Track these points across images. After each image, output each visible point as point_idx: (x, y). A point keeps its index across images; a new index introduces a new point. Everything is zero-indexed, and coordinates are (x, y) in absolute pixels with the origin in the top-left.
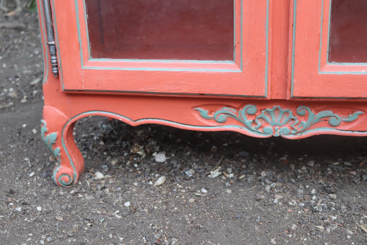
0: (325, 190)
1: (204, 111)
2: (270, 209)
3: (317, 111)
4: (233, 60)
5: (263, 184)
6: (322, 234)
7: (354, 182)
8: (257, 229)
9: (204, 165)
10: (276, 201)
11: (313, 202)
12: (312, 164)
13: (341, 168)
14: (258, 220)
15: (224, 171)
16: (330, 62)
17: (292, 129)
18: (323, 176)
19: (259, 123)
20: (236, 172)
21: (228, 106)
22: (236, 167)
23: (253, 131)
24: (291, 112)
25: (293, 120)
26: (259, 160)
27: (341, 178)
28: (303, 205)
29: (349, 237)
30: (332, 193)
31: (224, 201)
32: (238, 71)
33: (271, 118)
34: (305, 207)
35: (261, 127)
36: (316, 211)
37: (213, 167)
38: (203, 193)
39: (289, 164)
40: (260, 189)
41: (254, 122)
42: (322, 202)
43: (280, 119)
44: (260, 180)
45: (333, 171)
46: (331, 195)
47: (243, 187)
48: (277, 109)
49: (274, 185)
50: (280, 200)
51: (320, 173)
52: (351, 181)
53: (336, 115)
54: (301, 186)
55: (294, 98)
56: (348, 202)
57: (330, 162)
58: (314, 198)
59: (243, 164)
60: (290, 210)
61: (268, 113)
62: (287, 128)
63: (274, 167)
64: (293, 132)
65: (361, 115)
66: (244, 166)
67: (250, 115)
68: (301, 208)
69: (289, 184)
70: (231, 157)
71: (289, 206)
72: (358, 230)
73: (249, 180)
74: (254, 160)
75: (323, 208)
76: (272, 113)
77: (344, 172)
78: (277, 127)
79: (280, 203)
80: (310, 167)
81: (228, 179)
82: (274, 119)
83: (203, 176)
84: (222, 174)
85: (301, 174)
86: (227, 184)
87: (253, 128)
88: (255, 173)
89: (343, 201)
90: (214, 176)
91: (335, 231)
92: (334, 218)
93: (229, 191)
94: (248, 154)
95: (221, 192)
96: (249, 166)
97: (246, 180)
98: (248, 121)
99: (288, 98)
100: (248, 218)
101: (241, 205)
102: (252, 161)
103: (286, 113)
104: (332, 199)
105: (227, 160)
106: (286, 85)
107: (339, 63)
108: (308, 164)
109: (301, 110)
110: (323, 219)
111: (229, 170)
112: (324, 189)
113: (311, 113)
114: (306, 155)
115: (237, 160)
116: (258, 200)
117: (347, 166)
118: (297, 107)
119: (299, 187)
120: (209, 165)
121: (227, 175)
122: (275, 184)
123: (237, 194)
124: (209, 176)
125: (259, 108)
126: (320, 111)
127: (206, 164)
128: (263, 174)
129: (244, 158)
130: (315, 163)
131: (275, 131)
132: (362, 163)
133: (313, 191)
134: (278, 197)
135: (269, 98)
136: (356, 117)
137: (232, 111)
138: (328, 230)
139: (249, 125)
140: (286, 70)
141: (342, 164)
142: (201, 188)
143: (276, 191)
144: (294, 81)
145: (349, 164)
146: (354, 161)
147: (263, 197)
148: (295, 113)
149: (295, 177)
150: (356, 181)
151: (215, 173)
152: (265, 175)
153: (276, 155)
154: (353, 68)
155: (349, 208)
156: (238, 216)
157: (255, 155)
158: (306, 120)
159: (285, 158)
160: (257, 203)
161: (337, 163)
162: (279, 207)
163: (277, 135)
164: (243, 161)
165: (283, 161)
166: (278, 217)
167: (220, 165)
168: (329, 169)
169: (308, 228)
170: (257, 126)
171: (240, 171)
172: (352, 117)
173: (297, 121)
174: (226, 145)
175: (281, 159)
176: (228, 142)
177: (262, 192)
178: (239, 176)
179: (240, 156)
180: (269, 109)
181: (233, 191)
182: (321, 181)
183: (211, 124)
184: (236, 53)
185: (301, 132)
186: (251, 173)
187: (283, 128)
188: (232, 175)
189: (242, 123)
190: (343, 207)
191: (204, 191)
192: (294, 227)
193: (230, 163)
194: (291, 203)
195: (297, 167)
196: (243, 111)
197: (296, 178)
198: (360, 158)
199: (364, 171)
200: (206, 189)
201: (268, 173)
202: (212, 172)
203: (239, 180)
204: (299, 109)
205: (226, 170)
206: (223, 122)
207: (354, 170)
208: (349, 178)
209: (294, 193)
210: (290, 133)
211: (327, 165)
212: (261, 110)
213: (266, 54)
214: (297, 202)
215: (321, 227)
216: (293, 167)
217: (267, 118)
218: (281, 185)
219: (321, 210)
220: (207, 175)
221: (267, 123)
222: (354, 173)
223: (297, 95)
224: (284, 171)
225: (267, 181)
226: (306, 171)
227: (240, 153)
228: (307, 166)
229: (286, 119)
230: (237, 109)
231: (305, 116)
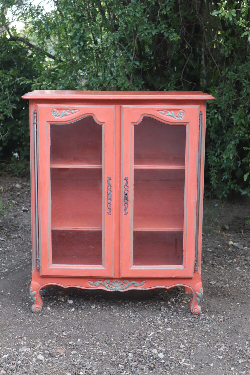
0: (135, 311)
1: (91, 282)
2: (115, 318)
3: (130, 282)
4: (102, 264)
5: (112, 310)
6: (133, 324)
8: (110, 323)
9: (88, 304)
10: (117, 315)
12: (131, 303)
13: (142, 304)
14: (111, 321)
15: (96, 306)
16: (133, 265)
17: (122, 288)
18: (135, 307)
19: (111, 286)
20: (102, 306)
21: (100, 280)
22: (101, 305)
23: (108, 289)
24: (121, 282)
25: (122, 285)
26: (110, 302)
27: (141, 307)
28: (127, 316)
29: (141, 324)
30: (138, 312)
31: (98, 316)
32: (104, 268)
33: (115, 284)
35: (111, 288)
36: (131, 318)
37: (92, 305)
39: (122, 303)
40: (111, 312)
41: (109, 286)
42: (133, 315)
43: (118, 284)
44: (111, 309)
45: (139, 305)
47: (104, 311)
48: (117, 281)
49: (116, 310)
50: (118, 315)
51: (133, 306)
52: (145, 308)
53: (136, 283)
55: (122, 277)
56: (143, 314)
58: (131, 314)
60: (122, 318)
61: (114, 282)
62: (120, 288)
63: (116, 304)
64: (123, 289)
65: (145, 282)
66: (104, 304)
67: (107, 283)
68: (126, 317)
69: (121, 310)
70: (99, 301)
72: (145, 322)
73: (107, 309)
74: (108, 302)
78: (117, 287)
79: (118, 316)
82: (116, 284)
83: (89, 308)
85: (126, 307)
86: (98, 310)
87: (109, 288)
88: (109, 307)
89: (141, 314)
90: (93, 308)
91: (137, 323)
92: (138, 319)
93: (99, 313)
95: (97, 313)
96: (106, 304)
97: (105, 309)
98: (107, 285)
99: (120, 277)
100: (107, 320)
101: (104, 317)
103: (120, 282)
104: (137, 314)
105: (97, 302)
106: (120, 273)
107: (136, 265)
108: (129, 303)
109: (125, 281)
110: (133, 320)
111: (99, 306)
113: (128, 282)
114: (128, 300)
115: (101, 302)
116: (110, 315)
118: (123, 280)
119: (125, 311)
121: (98, 308)
123: (103, 313)
125: (110, 281)
126: (131, 281)
127: (89, 304)
128: (112, 307)
129: (104, 301)
130: (132, 303)
131: (116, 289)
132: (150, 302)
133: (131, 312)
135: (114, 277)
136: (143, 283)
137: (101, 282)
138: (135, 323)
139: (107, 287)
140: (120, 268)
141: (142, 303)
142: (88, 312)
143: (117, 312)
144: (122, 272)
145: (145, 302)
146: (147, 301)
147: (112, 314)
148: (123, 282)
149: (124, 307)
150: (146, 308)
151: (93, 307)
153: (117, 300)
154: (140, 267)
156: (104, 320)
158: (126, 285)
159: (120, 301)
160: (110, 316)
161: (140, 302)
162: (118, 317)
163: (117, 290)
166: (118, 320)
167: (95, 304)
168: (137, 305)
169: (128, 322)
170: (110, 287)
172: (142, 283)
173: (123, 285)
174: (96, 297)
176: (96, 296)
180: (114, 281)
181: (101, 313)
182: (134, 309)
183: (94, 287)
184: (103, 263)
185: (125, 289)
186: (107, 307)
187: (119, 288)
188: (100, 308)
189: (105, 286)
190: (141, 316)
191: (90, 313)
192: (123, 322)
194: (122, 316)
195: (125, 304)
196: (105, 282)
198: (149, 300)
199: (150, 305)
201: (114, 306)
203: (103, 309)
204: (124, 281)
205: (97, 306)
206: (98, 286)
208: (144, 307)
210: (121, 290)
211: (136, 303)
212: (111, 282)
213: (113, 263)
214: (125, 315)
215: (133, 322)
216: (123, 304)
217: (113, 284)
218: (119, 310)
219: (133, 317)
220: (90, 308)
221: (113, 286)
222: (146, 305)
224: (119, 306)
226: (128, 305)
229: (120, 284)
230: (103, 281)
231: (126, 283)
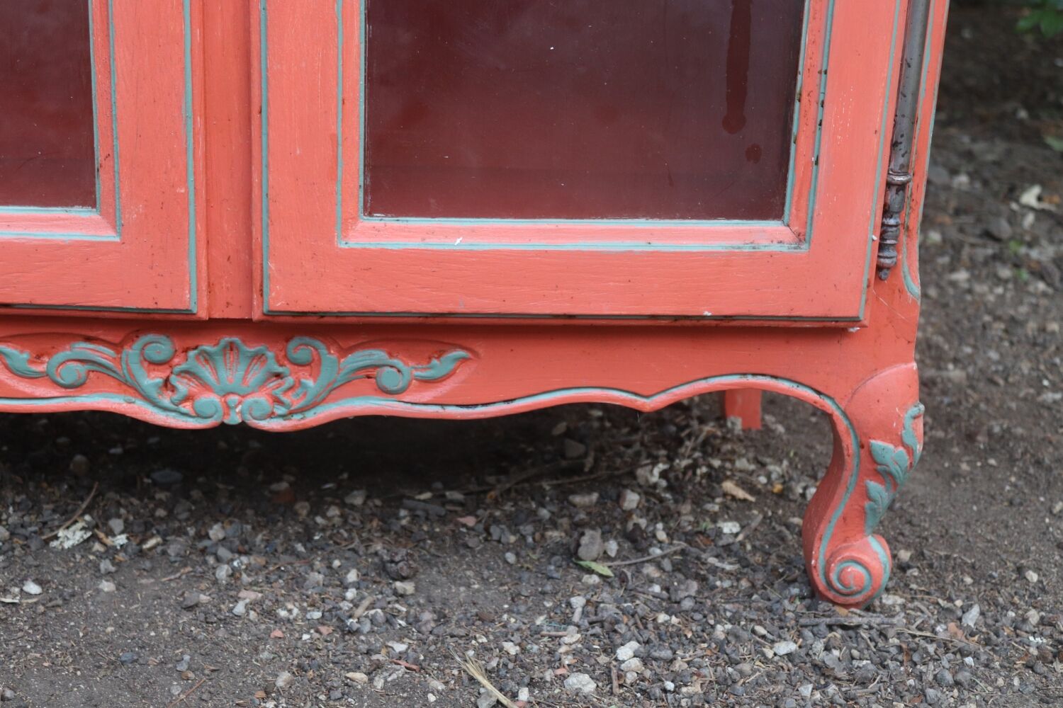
0: (385, 571)
1: (18, 355)
2: (222, 633)
3: (344, 352)
4: (94, 205)
5: (211, 560)
6: (360, 695)
7: (466, 546)
8: (176, 690)
9: (39, 513)
10: (240, 608)
11: (345, 606)
12: (358, 499)
13: (436, 509)
14: (182, 667)
15: (99, 527)
16: (370, 214)
17: (278, 401)
18: (385, 531)
19: (183, 387)
20: (133, 530)
21: (88, 339)
22: (136, 514)
23: (165, 409)
24: (270, 354)
25: (278, 376)
26: (210, 494)
27: (433, 536)
28: (317, 615)
29: (432, 698)
30: (403, 579)
31: (89, 616)
32: (110, 236)
33: (215, 370)
34: (322, 622)
35: (188, 398)
36: (351, 632)
37: (68, 517)
38: (29, 595)
39: (295, 501)
40: (202, 577)
41: (167, 384)
42: (372, 606)
43: (241, 373)
44: (204, 551)
45: (414, 517)
46: (398, 585)
47: (151, 571)
48: (232, 347)
49: (241, 562)
50: (251, 606)
51: (375, 523)
52: (459, 544)
53: (395, 361)
54: (318, 564)
55: (272, 314)
56: (445, 602)
57: (407, 492)
58: (351, 594)
59: (160, 504)
60: (278, 633)
61: (207, 358)
62: (261, 400)
63: (250, 512)
64: (281, 410)
65: (464, 360)
66: (161, 513)
67: (154, 364)
68: (313, 626)
69: (286, 558)
70: (128, 486)
71: (278, 621)
72: (459, 680)
73: (172, 550)
74: (196, 494)
75: (373, 620)
76: (219, 359)
77: (442, 520)
78: (235, 398)
79: (253, 615)
80: (352, 507)
81: (111, 552)
82: (224, 374)
83: (34, 545)
84: (94, 537)
85: (323, 530)
86: (106, 565)
87: (166, 401)
88: (191, 531)
89: (430, 601)
90: (67, 545)
91: (396, 684)
92: (400, 647)
93: (107, 586)
94: (177, 476)
95: (83, 589)
96: (178, 509)
97: (164, 553)
98: (150, 381)
99: (256, 316)
100: (153, 660)
101: (138, 625)
102: (188, 497)
103: (259, 357)
104: (401, 596)
105: (111, 495)
106: (251, 280)
107: (392, 217)
108: (348, 500)
109: (300, 349)
110: (368, 653)
111: (117, 524)
112: (383, 568)
113: (329, 356)
114: (345, 476)
115: (145, 494)
116: (189, 609)
117: (453, 502)
118: (288, 340)
119: (312, 567)
120: (54, 511)
121: (109, 541)
122: (244, 559)
123: (132, 592)
124: (54, 544)
125: (179, 344)
126: (350, 350)
127: (48, 508)
128: (216, 532)
129: (165, 487)
130: (368, 497)
131: (228, 408)
132: (493, 493)
133: (352, 576)
134: (249, 596)
135: (203, 315)
136: (451, 367)
137: (102, 353)
138: (379, 683)
139: (153, 393)
140: (250, 233)
141: (440, 498)
142: (22, 581)
143: (245, 578)
144: (270, 266)
145: (457, 496)
146: (473, 487)
147: (204, 598)
148: (284, 359)
149: (306, 537)
150: (472, 542)
151: (71, 536)
152: (221, 536)
153: (260, 478)
154: (432, 232)
155: (442, 618)
156: (126, 656)
157: (201, 480)
158: (315, 376)
159: (284, 486)
160: (185, 617)
161: (427, 495)
162: (248, 624)
163: (234, 419)
164: (161, 496)
165: (277, 493)
166: (241, 656)
167: (88, 510)
168: (403, 513)
169: (323, 680)
170: (176, 397)
171: (147, 526)
172: (440, 366)
173: (289, 381)
174: (117, 450)
175: (275, 487)
176: (123, 443)
177: (204, 585)
178: (144, 541)
179: (155, 483)
180: (207, 347)
181: (119, 586)
182: (378, 547)
183: (40, 391)
184: (101, 186)
185: (302, 410)
186: (180, 532)
187: (250, 400)
188: (121, 539)
189: (132, 388)
190: (427, 616)
191: (32, 588)
192: (283, 679)
193: (119, 504)
194: (283, 613)
195: (317, 509)
196: (132, 352)
197: (310, 539)
198: (491, 479)
199: (498, 513)
200: (38, 582)
201: (230, 529)
202: (61, 533)
203: (141, 554)
204: (292, 345)
205: (105, 524)
206: (77, 387)
207: (470, 514)
208: (455, 536)
209: (297, 582)
210: (272, 415)
211: (398, 502)
212: (186, 351)
213: (190, 187)
214: (303, 610)
215: (359, 676)
216: (303, 509)
217: (206, 372)
218: (261, 560)
219: (367, 627)
220: (47, 542)
221: (206, 387)
222: (470, 521)
223: (279, 305)
224: (275, 522)
225: (223, 552)
226: (337, 521)
227: (156, 475)
228: (343, 505)
229: (257, 374)
230: (118, 347)
231: (311, 365)
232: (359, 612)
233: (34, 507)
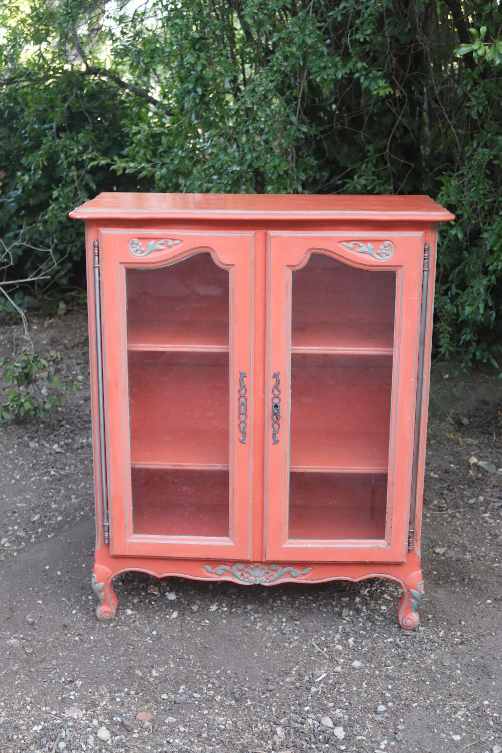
0: (292, 619)
1: (209, 568)
2: (253, 634)
3: (283, 568)
4: (228, 537)
5: (249, 615)
6: (287, 648)
7: (313, 612)
8: (245, 647)
9: (205, 601)
10: (258, 628)
11: (283, 627)
12: (285, 598)
13: (305, 602)
14: (245, 641)
15: (220, 606)
16: (289, 539)
17: (268, 579)
18: (292, 608)
19: (246, 575)
20: (230, 606)
21: (225, 565)
22: (228, 602)
24: (266, 569)
25: (268, 573)
26: (246, 596)
27: (305, 609)
28: (276, 629)
29: (304, 650)
30: (297, 621)
31: (222, 629)
32: (232, 544)
33: (253, 571)
34: (277, 631)
35: (247, 578)
36: (285, 634)
37: (212, 603)
38: (206, 623)
39: (268, 598)
40: (247, 619)
41: (242, 575)
42: (289, 627)
43: (259, 573)
44: (247, 612)
45: (300, 604)
46: (296, 622)
47: (234, 618)
48: (257, 566)
49: (256, 615)
50: (260, 627)
51: (290, 605)
52: (311, 611)
53: (295, 570)
54: (275, 616)
55: (267, 561)
56: (307, 627)
57: (298, 596)
58: (284, 624)
59: (234, 599)
60: (267, 634)
61: (252, 569)
62: (264, 578)
63: (257, 602)
64: (268, 581)
65: (311, 570)
66: (235, 602)
67: (239, 570)
68: (275, 632)
69: (267, 615)
70: (225, 594)
71: (267, 631)
72: (310, 646)
73: (239, 612)
74: (242, 596)
75: (290, 631)
76: (254, 569)
77: (307, 605)
78: (258, 578)
79: (261, 629)
80: (283, 600)
81: (223, 612)
82: (255, 572)
83: (205, 610)
84: (219, 608)
85: (276, 607)
86: (223, 616)
87: (242, 579)
88: (243, 607)
89: (304, 626)
90: (213, 610)
91: (295, 647)
92: (296, 638)
93: (225, 621)
94: (237, 591)
95: (219, 622)
96: (239, 601)
97: (237, 613)
98: (238, 574)
99: (264, 561)
100: (239, 639)
101: (234, 631)
102: (240, 597)
103: (264, 569)
104: (296, 625)
105: (221, 597)
106: (263, 552)
107: (295, 540)
108: (282, 598)
109: (273, 567)
110: (289, 639)
111: (224, 605)
112: (292, 618)
113: (280, 569)
114: (281, 591)
115: (229, 596)
116: (246, 627)
117: (310, 600)
118: (270, 565)
119: (274, 617)
120: (209, 601)
121: (223, 609)
122: (257, 615)
123: (230, 623)
124: (209, 610)
125: (245, 566)
126: (285, 568)
127: (207, 600)
128: (249, 607)
129: (234, 594)
130: (287, 598)
131: (256, 580)
132: (321, 597)
133: (284, 620)
134: (259, 624)
135: (252, 560)
136: (308, 571)
137: (227, 568)
138: (291, 646)
139: (239, 577)
140: (263, 544)
141: (307, 598)
142: (204, 620)
143: (258, 620)
144: (267, 551)
145: (311, 598)
146: (316, 595)
147: (249, 625)
148: (269, 569)
149: (272, 609)
150: (315, 611)
151: (214, 608)
152: (250, 608)
153: (258, 591)
154: (304, 543)
155: (306, 631)
156: (232, 638)
157: (243, 592)
158: (276, 573)
159: (265, 594)
160: (244, 630)
161: (303, 598)
162: (260, 632)
163: (257, 583)
164: (234, 597)
165: (263, 596)
166: (259, 639)
167: (217, 601)
168: (297, 602)
169: (278, 645)
170: (244, 577)
171: (232, 605)
172: (306, 571)
173: (270, 574)
175: (263, 594)
177: (248, 621)
178: (231, 609)
179: (231, 593)
180: (252, 566)
181: (227, 621)
182: (290, 612)
183: (213, 576)
184: (230, 533)
185: (274, 581)
186: (240, 607)
187: (261, 578)
189: (234, 575)
190: (303, 630)
191: (207, 621)
192: (269, 645)
193: (224, 600)
194: (268, 629)
195: (274, 601)
196: (235, 568)
197: (273, 609)
198: (321, 593)
199: (322, 603)
200: (208, 620)
201: (253, 606)
202: (211, 607)
203: (231, 613)
206: (222, 575)
207: (315, 603)
208: (310, 609)
209: (271, 621)
210: (266, 582)
211: (295, 599)
212: (247, 568)
213: (250, 534)
214: (273, 628)
215: (287, 644)
216: (270, 601)
217: (251, 572)
218: (261, 615)
219: (288, 633)
221: (251, 575)
222: (314, 605)
223: (269, 559)
224: (264, 605)
225: (252, 613)
226: (280, 605)
227: (231, 590)
228: (281, 600)
229: (263, 573)
230: (231, 566)
231: (276, 571)
232: (286, 629)
233: (202, 600)
